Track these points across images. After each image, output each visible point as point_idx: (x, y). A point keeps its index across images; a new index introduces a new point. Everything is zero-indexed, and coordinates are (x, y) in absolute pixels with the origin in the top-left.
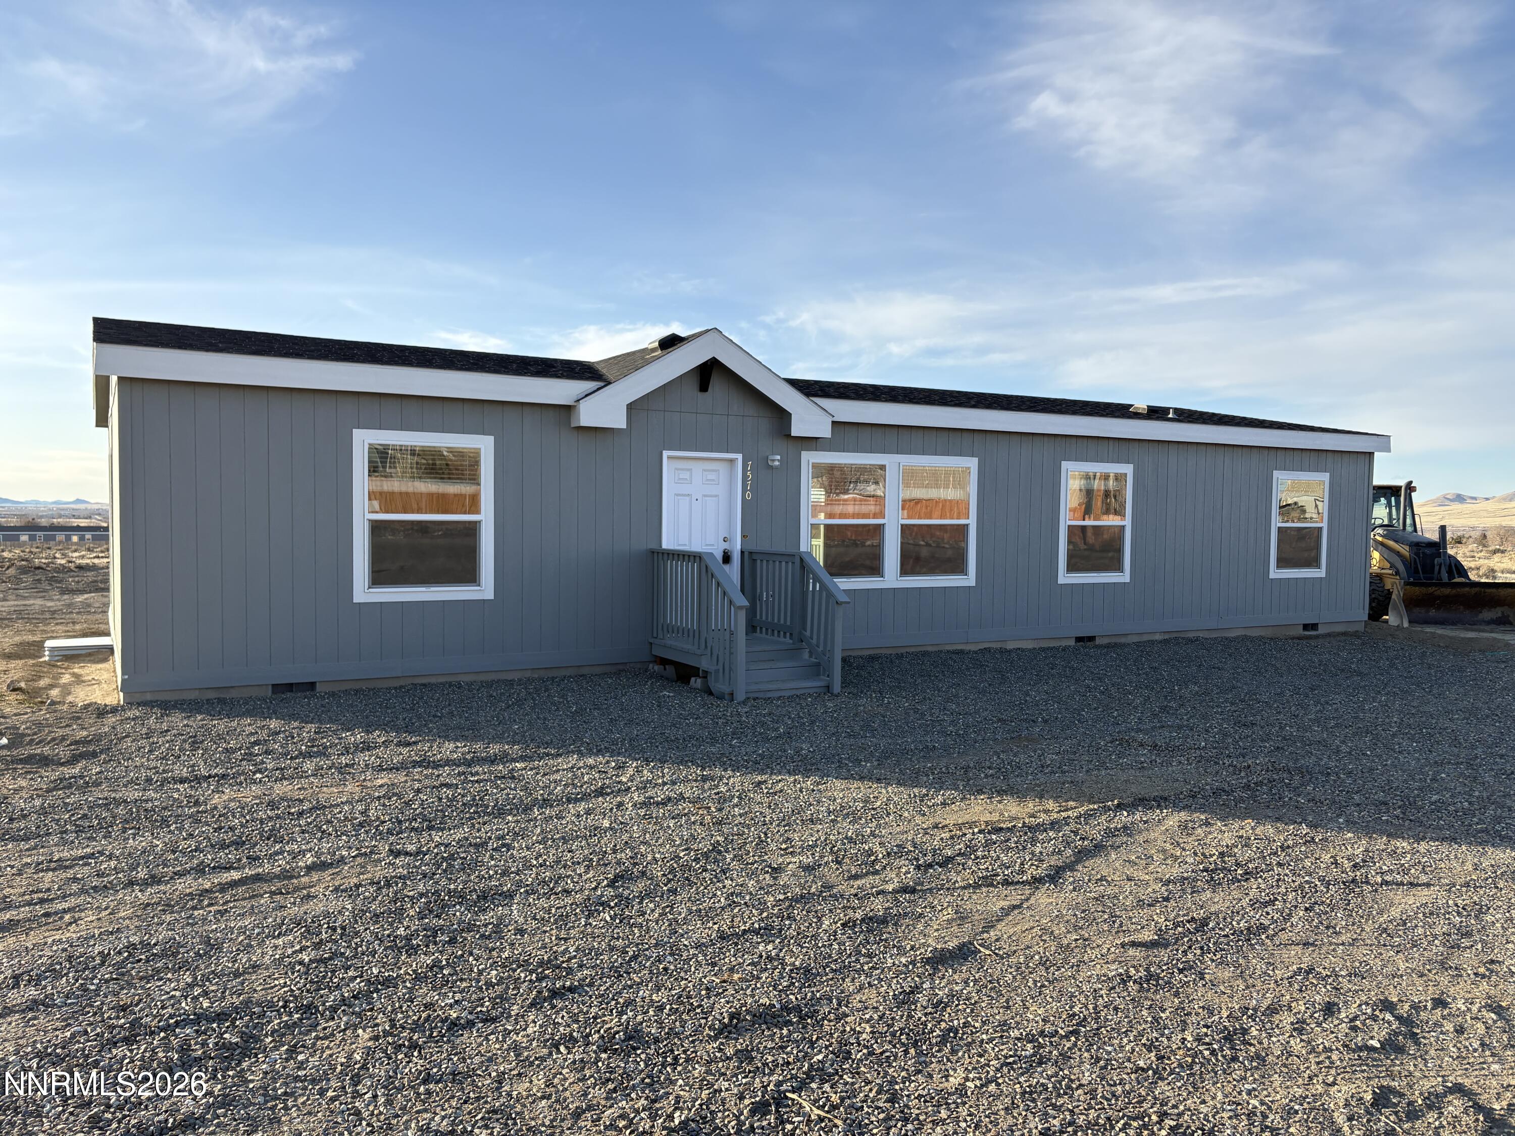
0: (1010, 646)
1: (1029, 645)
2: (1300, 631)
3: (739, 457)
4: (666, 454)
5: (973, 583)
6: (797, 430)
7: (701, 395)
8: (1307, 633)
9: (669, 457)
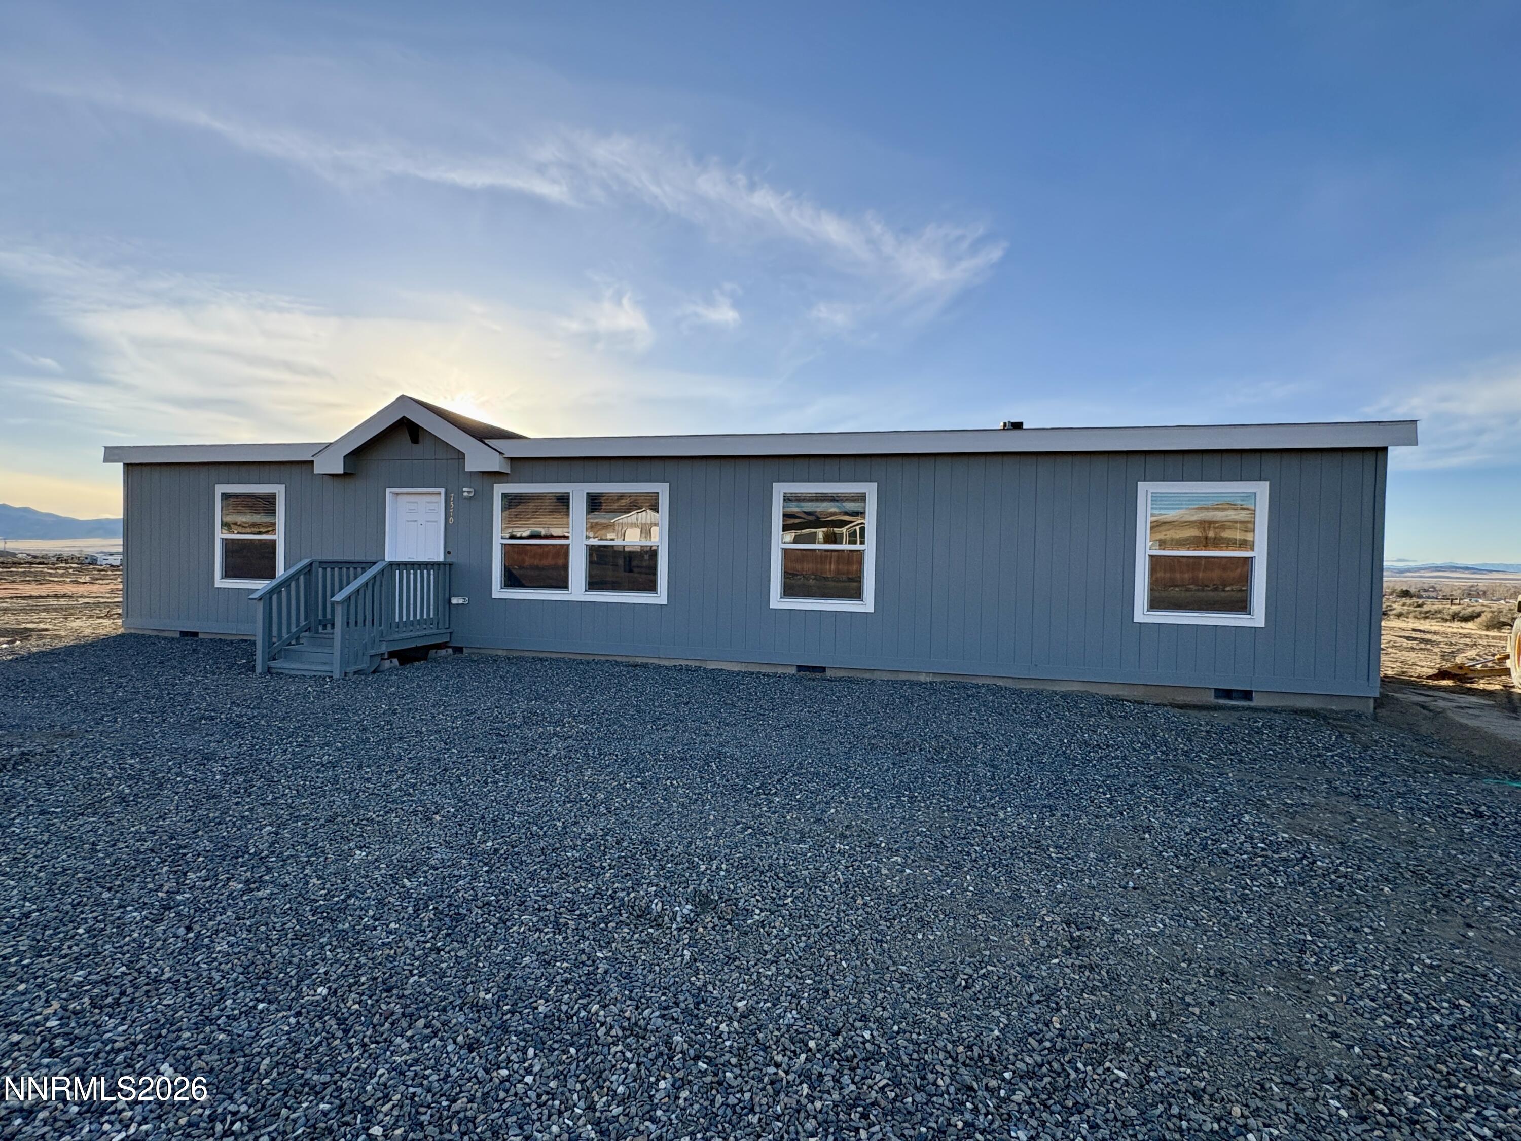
0: (711, 666)
1: (736, 668)
3: (442, 491)
4: (388, 490)
5: (664, 601)
6: (471, 465)
7: (414, 445)
9: (391, 493)
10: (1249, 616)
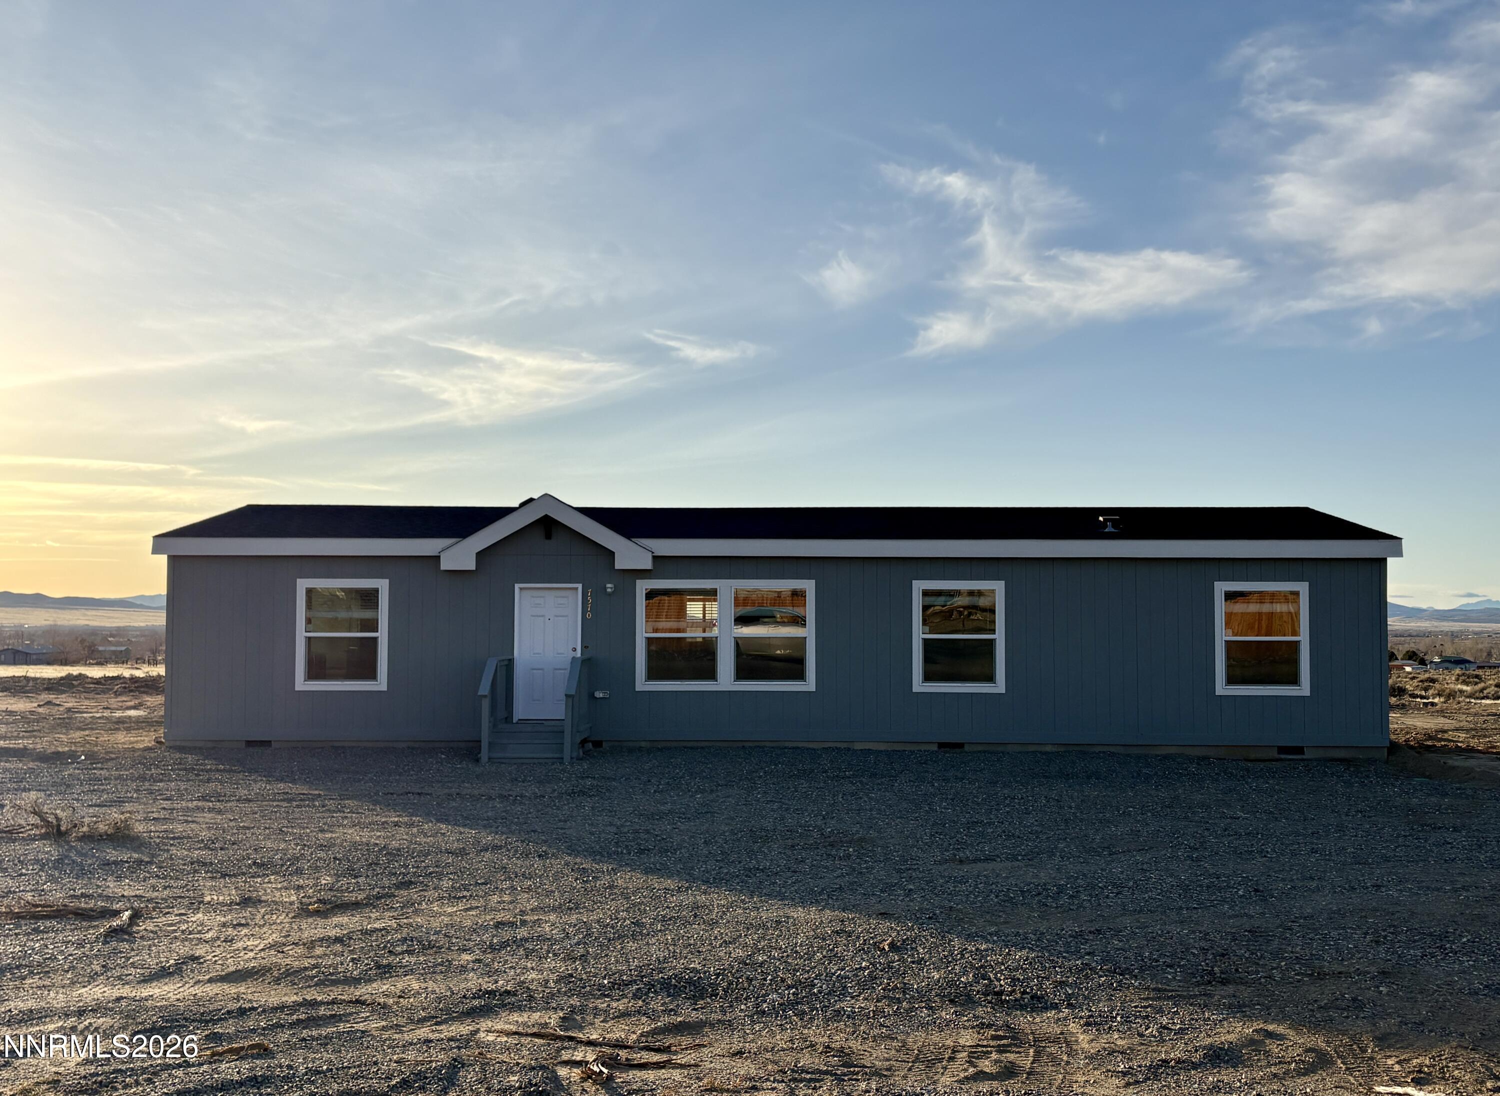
1: (882, 747)
2: (1274, 754)
3: (580, 586)
4: (517, 586)
5: (812, 689)
6: (620, 564)
7: (547, 541)
8: (1283, 756)
9: (521, 589)
10: (1299, 688)
